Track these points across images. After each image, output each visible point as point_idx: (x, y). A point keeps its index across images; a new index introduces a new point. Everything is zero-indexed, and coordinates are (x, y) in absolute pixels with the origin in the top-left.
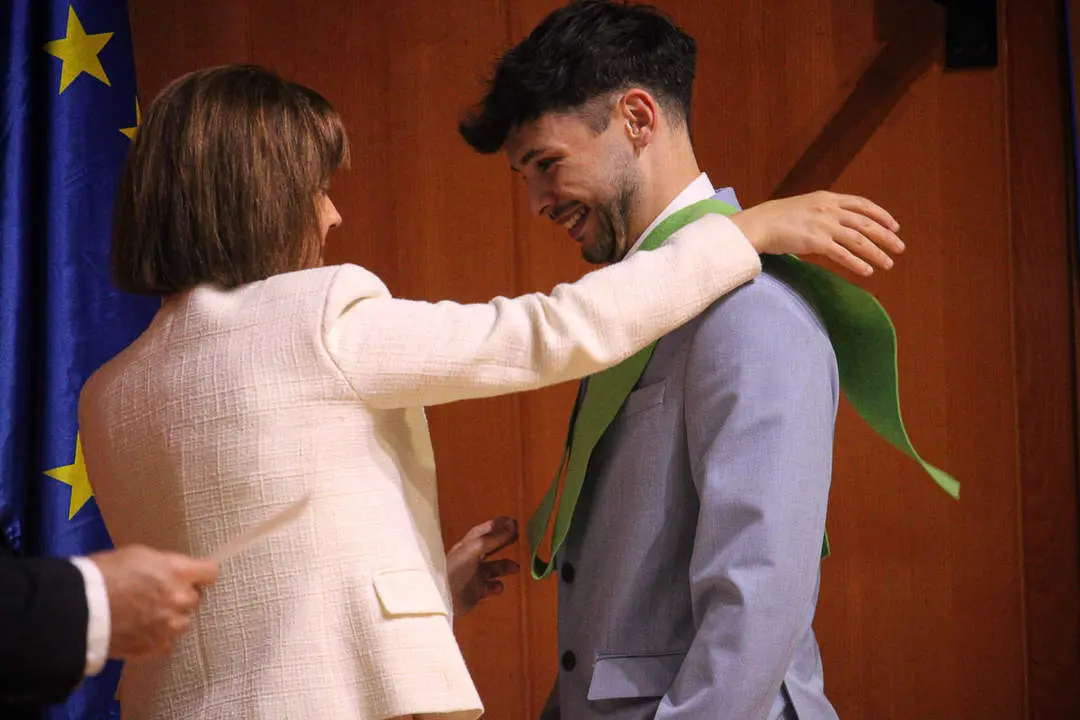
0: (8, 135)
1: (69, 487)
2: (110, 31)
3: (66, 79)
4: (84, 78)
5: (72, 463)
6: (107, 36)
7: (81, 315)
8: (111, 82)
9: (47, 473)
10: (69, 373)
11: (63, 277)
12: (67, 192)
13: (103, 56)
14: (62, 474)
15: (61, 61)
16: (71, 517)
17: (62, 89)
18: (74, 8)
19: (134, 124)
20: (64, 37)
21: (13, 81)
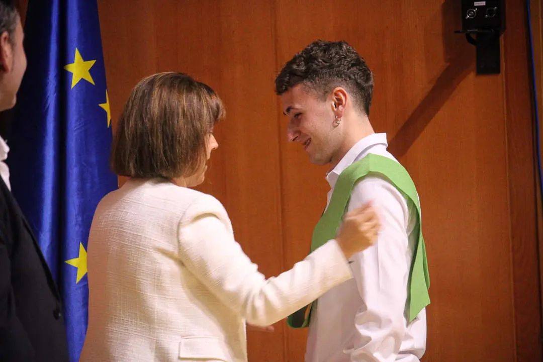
0: (48, 107)
1: (76, 269)
2: (94, 60)
4: (83, 81)
5: (78, 257)
7: (82, 189)
8: (94, 81)
9: (66, 262)
10: (76, 216)
11: (73, 172)
12: (75, 134)
13: (92, 71)
14: (73, 262)
15: (72, 74)
16: (77, 282)
17: (72, 86)
18: (79, 50)
19: (106, 102)
20: (74, 62)
21: (50, 83)
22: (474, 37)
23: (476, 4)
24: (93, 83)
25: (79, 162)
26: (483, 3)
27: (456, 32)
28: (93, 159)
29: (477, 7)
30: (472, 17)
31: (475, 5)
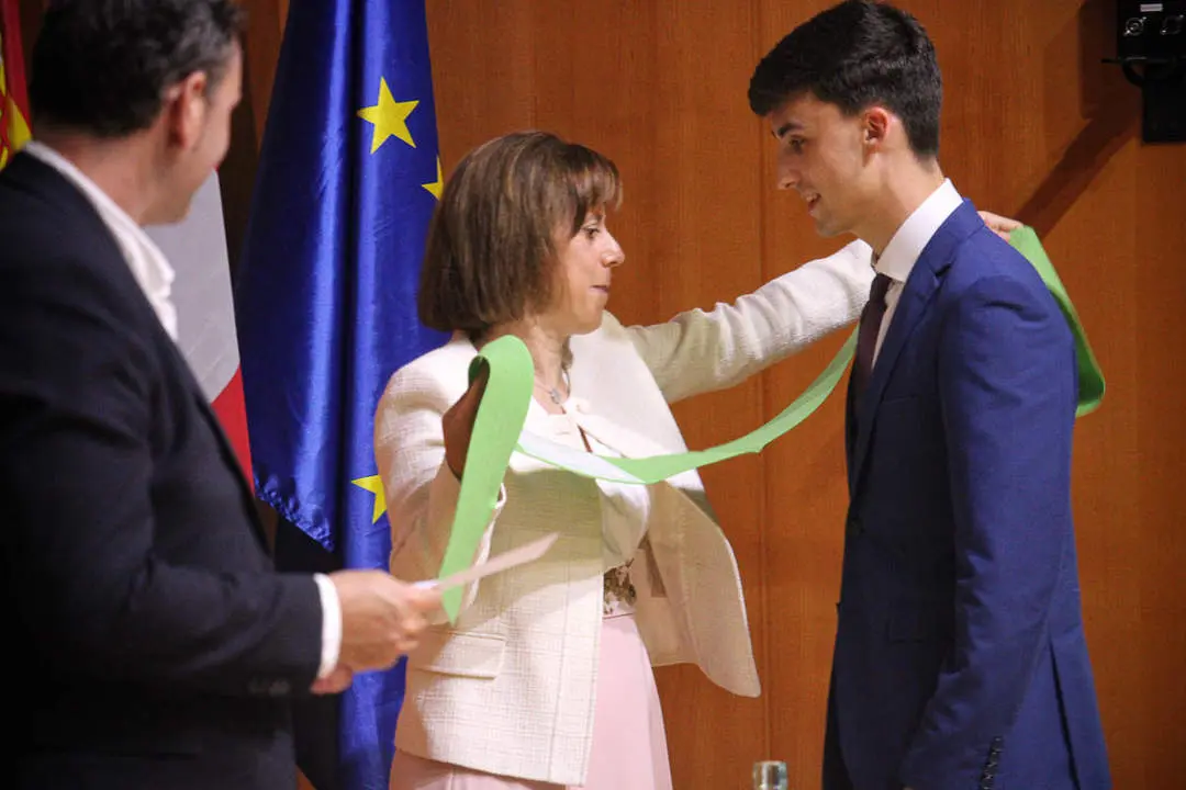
0: (325, 188)
1: (372, 496)
2: (416, 100)
3: (377, 141)
4: (393, 141)
6: (413, 104)
7: (385, 344)
8: (415, 140)
9: (354, 482)
11: (368, 313)
12: (374, 240)
13: (408, 121)
14: (366, 483)
15: (373, 125)
16: (374, 520)
17: (372, 151)
18: (386, 79)
19: (435, 181)
20: (376, 104)
21: (329, 141)
22: (1137, 70)
23: (1145, 8)
24: (413, 145)
25: (382, 296)
26: (1158, 7)
27: (1104, 61)
28: (410, 287)
29: (1146, 14)
30: (1137, 34)
31: (1143, 10)
